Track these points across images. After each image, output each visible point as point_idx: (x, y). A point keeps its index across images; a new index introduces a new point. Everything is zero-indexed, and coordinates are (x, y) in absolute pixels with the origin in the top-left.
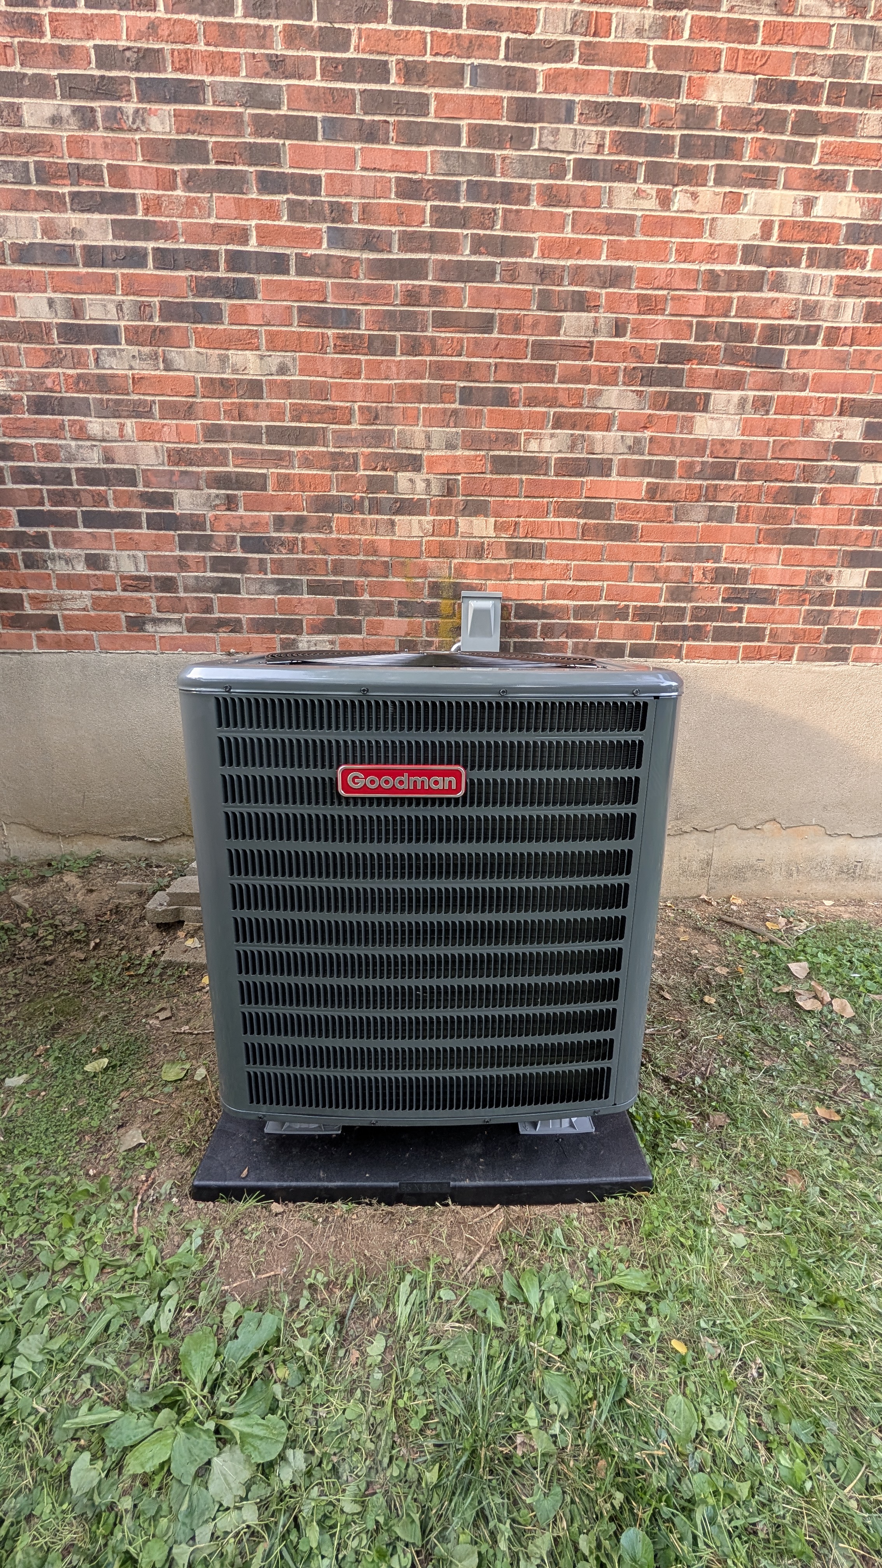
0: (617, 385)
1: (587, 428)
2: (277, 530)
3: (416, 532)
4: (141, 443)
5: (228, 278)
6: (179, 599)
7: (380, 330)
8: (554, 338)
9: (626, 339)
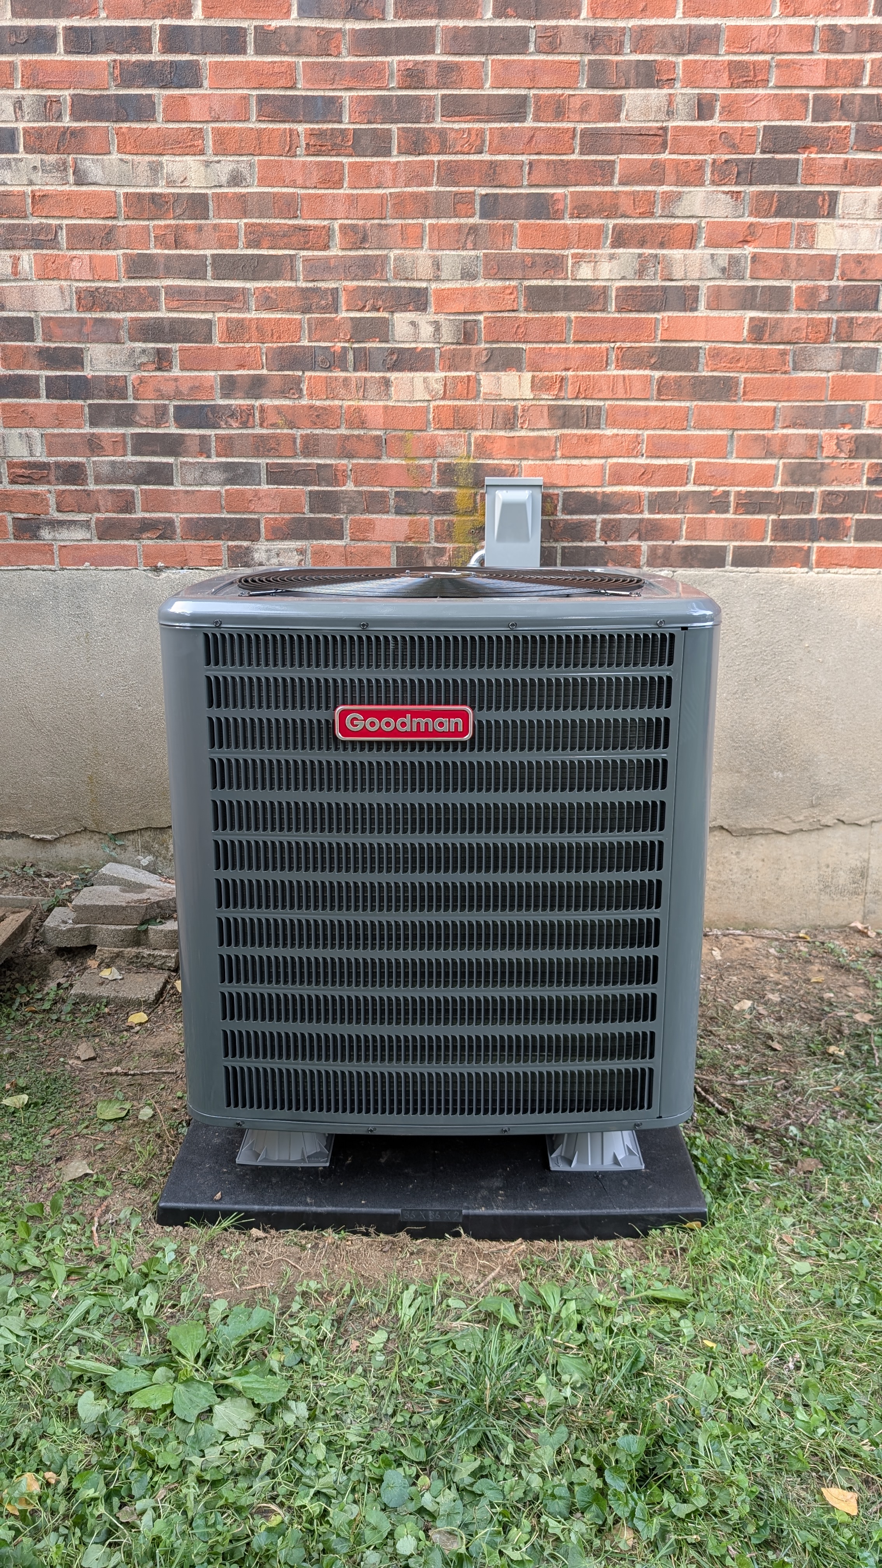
0: (702, 184)
1: (662, 245)
2: (225, 396)
3: (421, 394)
4: (42, 283)
5: (164, 63)
6: (88, 493)
7: (369, 122)
8: (611, 125)
9: (715, 122)
